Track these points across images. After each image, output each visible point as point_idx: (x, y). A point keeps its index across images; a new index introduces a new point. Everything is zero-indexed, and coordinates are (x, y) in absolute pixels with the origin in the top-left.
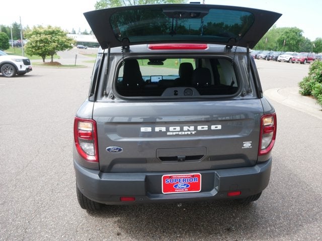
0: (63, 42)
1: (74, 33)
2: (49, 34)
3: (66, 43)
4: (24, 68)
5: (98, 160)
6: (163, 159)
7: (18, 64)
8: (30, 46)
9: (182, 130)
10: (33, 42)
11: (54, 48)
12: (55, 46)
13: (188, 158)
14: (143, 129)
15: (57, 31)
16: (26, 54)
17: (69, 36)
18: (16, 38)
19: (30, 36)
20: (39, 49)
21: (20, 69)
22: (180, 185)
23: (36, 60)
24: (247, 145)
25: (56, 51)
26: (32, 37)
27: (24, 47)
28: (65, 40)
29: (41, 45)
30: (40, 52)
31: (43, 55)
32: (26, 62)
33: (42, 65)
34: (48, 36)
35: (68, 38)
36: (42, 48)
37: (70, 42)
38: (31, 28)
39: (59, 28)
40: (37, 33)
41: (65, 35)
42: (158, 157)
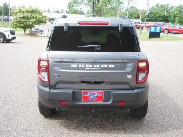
0: (39, 19)
1: (49, 12)
2: (29, 13)
3: (41, 20)
4: (11, 37)
5: (49, 81)
6: (83, 82)
7: (6, 34)
8: (16, 21)
9: (93, 67)
10: (18, 18)
11: (33, 23)
12: (34, 22)
13: (96, 82)
14: (72, 66)
15: (36, 10)
16: (12, 27)
17: (44, 14)
18: (5, 15)
19: (16, 14)
20: (21, 23)
21: (7, 38)
22: (91, 97)
23: (19, 32)
24: (129, 77)
25: (34, 25)
26: (17, 14)
27: (11, 21)
28: (41, 17)
29: (23, 20)
30: (23, 26)
31: (24, 28)
32: (12, 33)
33: (23, 35)
34: (29, 14)
35: (43, 15)
36: (24, 23)
37: (45, 18)
38: (17, 8)
39: (37, 8)
40: (21, 12)
41: (42, 13)
42: (80, 81)
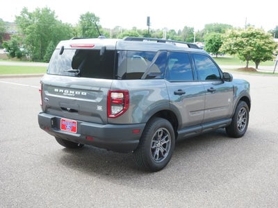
5: (42, 105)
9: (69, 93)
13: (72, 111)
22: (68, 127)
24: (100, 108)
42: (60, 107)
